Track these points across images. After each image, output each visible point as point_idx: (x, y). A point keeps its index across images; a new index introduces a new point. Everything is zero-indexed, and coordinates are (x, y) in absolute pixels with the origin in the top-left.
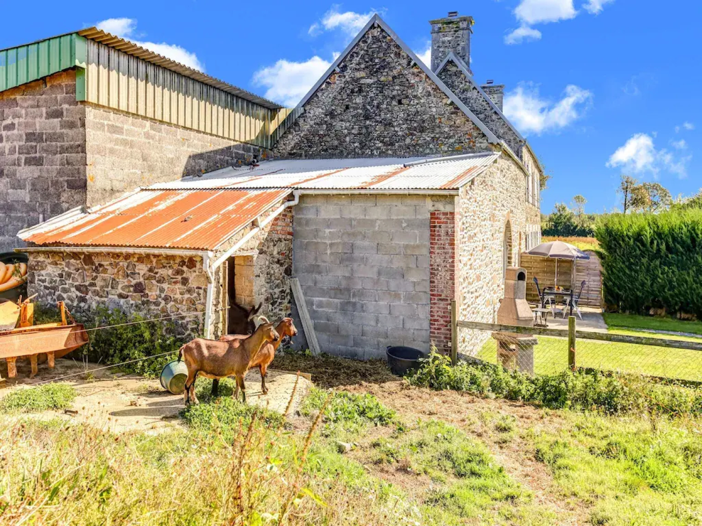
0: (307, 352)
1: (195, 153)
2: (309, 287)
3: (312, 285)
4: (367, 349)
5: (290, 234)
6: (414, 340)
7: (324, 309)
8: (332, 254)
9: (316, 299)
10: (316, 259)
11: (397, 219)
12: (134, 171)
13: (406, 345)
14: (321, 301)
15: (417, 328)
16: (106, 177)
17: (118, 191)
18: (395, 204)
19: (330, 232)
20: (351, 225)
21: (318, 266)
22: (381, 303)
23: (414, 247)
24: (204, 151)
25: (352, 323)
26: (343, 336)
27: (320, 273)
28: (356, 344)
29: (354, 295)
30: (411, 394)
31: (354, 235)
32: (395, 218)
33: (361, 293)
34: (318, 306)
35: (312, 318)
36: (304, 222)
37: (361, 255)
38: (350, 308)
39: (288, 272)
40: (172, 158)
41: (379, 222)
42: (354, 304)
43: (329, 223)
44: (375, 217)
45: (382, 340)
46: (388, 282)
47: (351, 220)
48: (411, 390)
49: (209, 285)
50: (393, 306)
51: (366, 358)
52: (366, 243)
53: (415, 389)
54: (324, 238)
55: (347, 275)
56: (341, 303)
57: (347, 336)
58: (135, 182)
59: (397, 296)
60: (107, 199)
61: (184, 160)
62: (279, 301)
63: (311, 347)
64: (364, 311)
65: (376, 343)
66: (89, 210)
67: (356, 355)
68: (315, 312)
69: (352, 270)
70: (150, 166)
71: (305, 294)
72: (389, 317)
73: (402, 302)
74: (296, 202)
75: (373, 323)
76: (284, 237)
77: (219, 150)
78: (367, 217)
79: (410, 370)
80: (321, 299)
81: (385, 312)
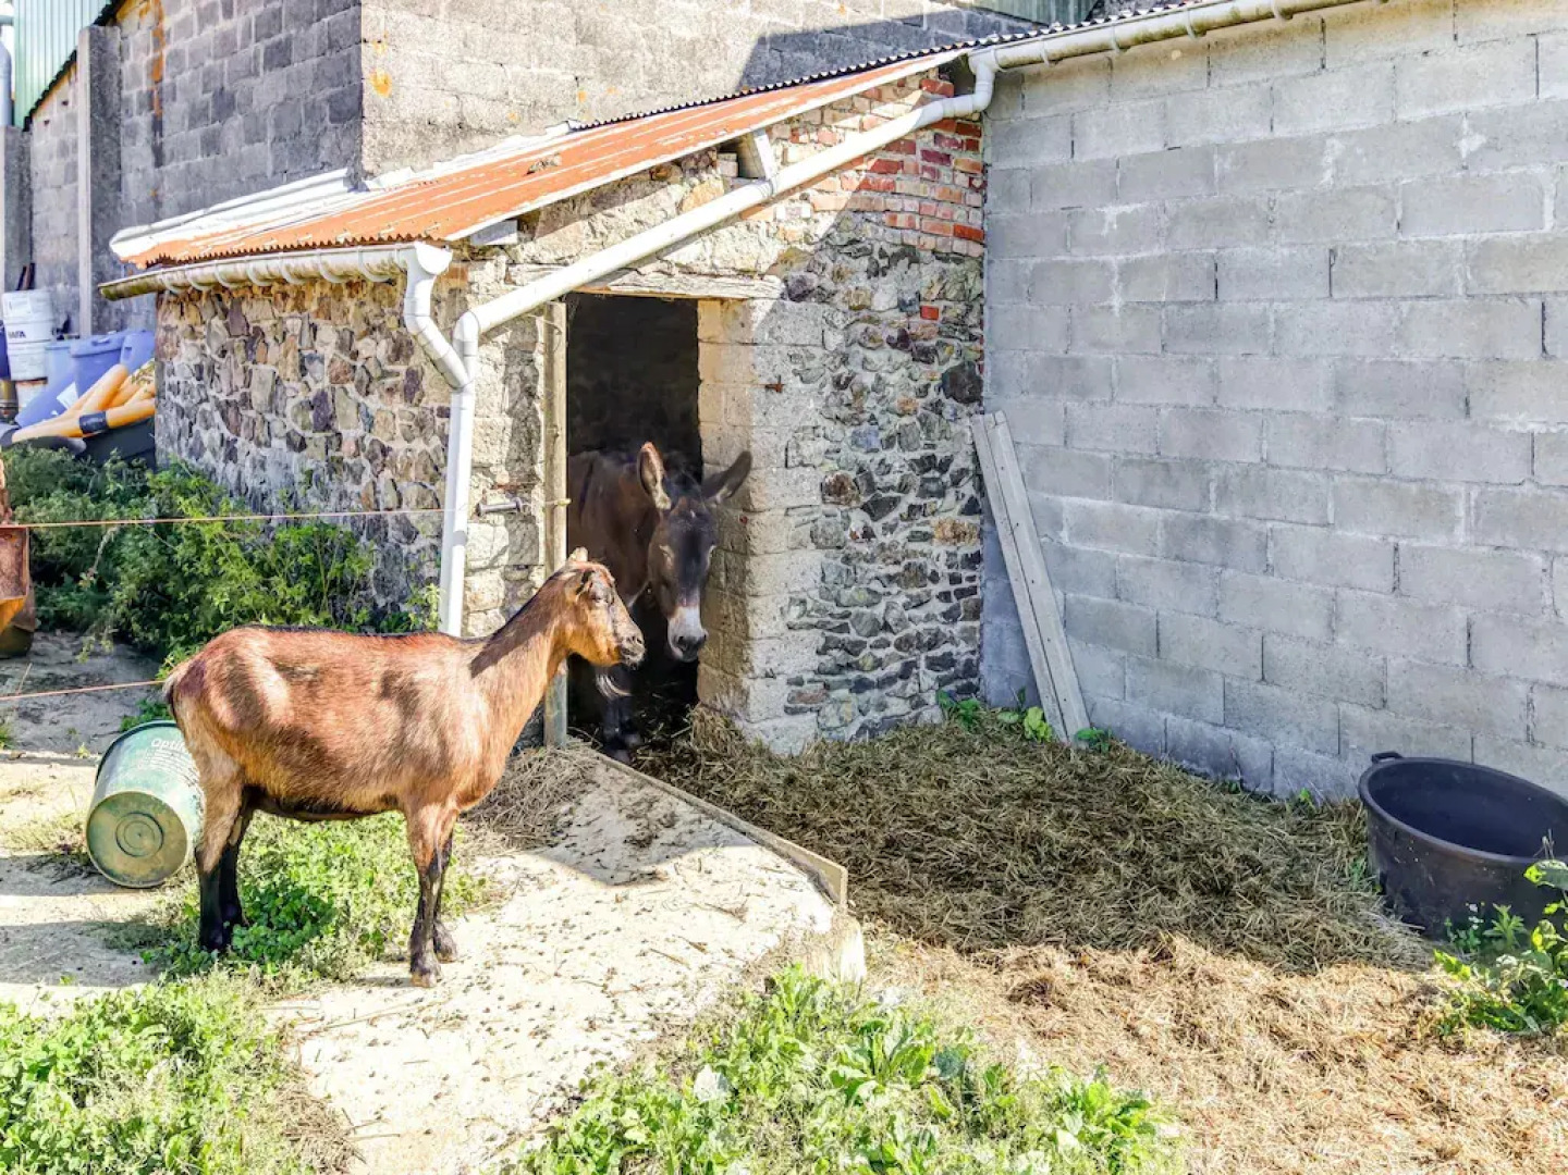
0: (1033, 718)
1: (781, 30)
2: (1044, 453)
3: (1057, 441)
4: (1288, 745)
5: (963, 233)
6: (1531, 741)
7: (1102, 548)
8: (1131, 309)
9: (1069, 503)
10: (1069, 332)
11: (1433, 120)
12: (545, 70)
13: (1486, 759)
14: (1088, 511)
15: (1550, 677)
16: (439, 83)
17: (483, 131)
18: (1416, 46)
19: (1121, 218)
20: (1208, 177)
21: (1077, 364)
22: (1353, 534)
23: (1523, 255)
24: (816, 24)
25: (1217, 617)
26: (1177, 670)
27: (1081, 392)
28: (1232, 716)
29: (1224, 492)
30: (1452, 1092)
31: (1221, 217)
32: (1421, 114)
33: (1256, 483)
34: (1078, 534)
35: (1056, 579)
36: (1025, 185)
37: (1255, 308)
38: (1209, 552)
39: (965, 387)
40: (693, 42)
41: (1336, 146)
42: (1225, 533)
43: (1116, 179)
44: (1316, 125)
45: (1356, 713)
46: (1385, 434)
47: (1206, 153)
48: (1462, 1062)
49: (454, 398)
50: (1415, 554)
51: (1283, 785)
52: (1278, 252)
53: (1494, 1058)
54: (1101, 243)
55: (1192, 400)
56: (1168, 525)
57: (1198, 675)
58: (552, 109)
59: (1432, 506)
60: (438, 153)
61: (740, 51)
62: (912, 498)
63: (1047, 702)
64: (1268, 569)
65: (1329, 724)
66: (369, 183)
67: (1237, 765)
68: (1066, 554)
69: (1214, 377)
70: (604, 62)
71: (1029, 480)
72: (1391, 604)
73: (1460, 532)
74: (980, 97)
75: (1313, 627)
76: (930, 242)
77: (874, 25)
78: (1281, 132)
79: (1489, 917)
80: (1088, 502)
81: (1374, 578)
